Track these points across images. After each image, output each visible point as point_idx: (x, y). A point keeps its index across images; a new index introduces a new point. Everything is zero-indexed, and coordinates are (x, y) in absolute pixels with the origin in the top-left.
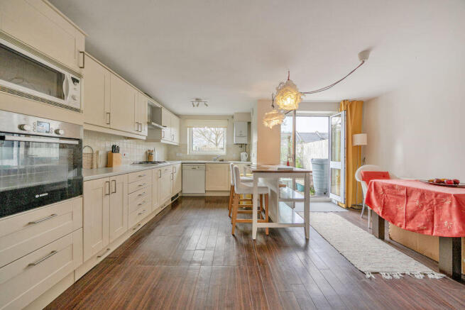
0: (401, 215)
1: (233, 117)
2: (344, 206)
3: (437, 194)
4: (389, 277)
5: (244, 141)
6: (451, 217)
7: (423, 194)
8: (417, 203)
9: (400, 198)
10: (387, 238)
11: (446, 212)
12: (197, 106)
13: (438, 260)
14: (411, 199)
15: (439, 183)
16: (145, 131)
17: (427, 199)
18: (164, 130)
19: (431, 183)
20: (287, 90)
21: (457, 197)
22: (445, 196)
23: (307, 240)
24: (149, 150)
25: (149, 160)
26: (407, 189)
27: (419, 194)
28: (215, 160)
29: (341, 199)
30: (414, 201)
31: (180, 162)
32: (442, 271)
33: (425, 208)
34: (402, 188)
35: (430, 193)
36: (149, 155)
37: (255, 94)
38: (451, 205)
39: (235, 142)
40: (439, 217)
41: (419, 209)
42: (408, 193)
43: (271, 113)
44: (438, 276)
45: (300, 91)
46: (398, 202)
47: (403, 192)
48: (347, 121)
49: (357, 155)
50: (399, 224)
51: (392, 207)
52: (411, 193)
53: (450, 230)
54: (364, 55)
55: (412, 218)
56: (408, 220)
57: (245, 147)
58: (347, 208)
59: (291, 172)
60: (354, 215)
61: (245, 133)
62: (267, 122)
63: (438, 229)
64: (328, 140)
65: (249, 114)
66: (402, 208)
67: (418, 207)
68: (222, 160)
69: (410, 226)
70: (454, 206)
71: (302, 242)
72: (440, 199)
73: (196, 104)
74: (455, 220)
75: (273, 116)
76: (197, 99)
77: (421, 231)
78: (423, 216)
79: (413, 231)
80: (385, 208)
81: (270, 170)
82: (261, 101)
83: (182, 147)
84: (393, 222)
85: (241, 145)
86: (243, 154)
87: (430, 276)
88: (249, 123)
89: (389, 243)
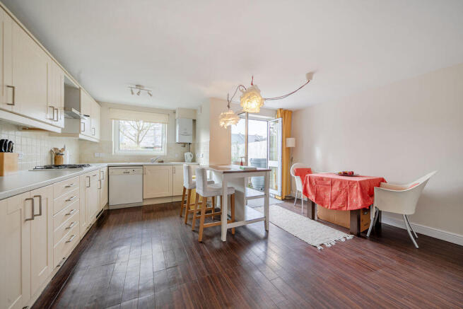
0: (328, 199)
1: (175, 112)
2: (280, 198)
3: (349, 181)
4: (330, 245)
5: (188, 140)
6: (357, 196)
7: (342, 182)
8: (338, 189)
9: (327, 187)
10: (316, 218)
11: (354, 193)
12: (138, 94)
13: (349, 227)
14: (334, 187)
15: (345, 174)
16: (61, 121)
17: (344, 185)
18: (85, 121)
19: (340, 174)
20: (254, 94)
21: (360, 182)
22: (355, 182)
23: (267, 231)
24: (55, 149)
25: (56, 163)
26: (332, 179)
27: (339, 183)
28: (153, 161)
29: (278, 193)
30: (336, 188)
31: (106, 164)
32: (351, 234)
33: (343, 192)
34: (328, 179)
35: (345, 181)
36: (57, 155)
37: (210, 91)
38: (357, 188)
39: (177, 141)
40: (350, 198)
41: (339, 193)
42: (333, 182)
43: (227, 113)
44: (350, 237)
45: (263, 97)
46: (325, 190)
47: (329, 182)
48: (282, 126)
49: (289, 155)
50: (326, 206)
51: (322, 194)
52: (334, 183)
53: (357, 205)
54: (310, 76)
55: (335, 200)
56: (332, 202)
57: (189, 147)
58: (283, 200)
59: (255, 171)
60: (289, 204)
61: (190, 131)
62: (225, 122)
63: (350, 206)
64: (266, 141)
65: (195, 111)
66: (328, 194)
67: (338, 192)
68: (162, 162)
69: (334, 207)
70: (359, 188)
71: (263, 233)
72: (351, 184)
73: (136, 91)
74: (359, 197)
75: (230, 116)
76: (138, 86)
77: (340, 208)
78: (341, 198)
79: (336, 209)
80: (317, 195)
81: (232, 170)
82: (214, 100)
83: (104, 145)
84: (322, 205)
85: (185, 145)
86: (188, 155)
87: (348, 238)
88: (194, 121)
89: (317, 221)
